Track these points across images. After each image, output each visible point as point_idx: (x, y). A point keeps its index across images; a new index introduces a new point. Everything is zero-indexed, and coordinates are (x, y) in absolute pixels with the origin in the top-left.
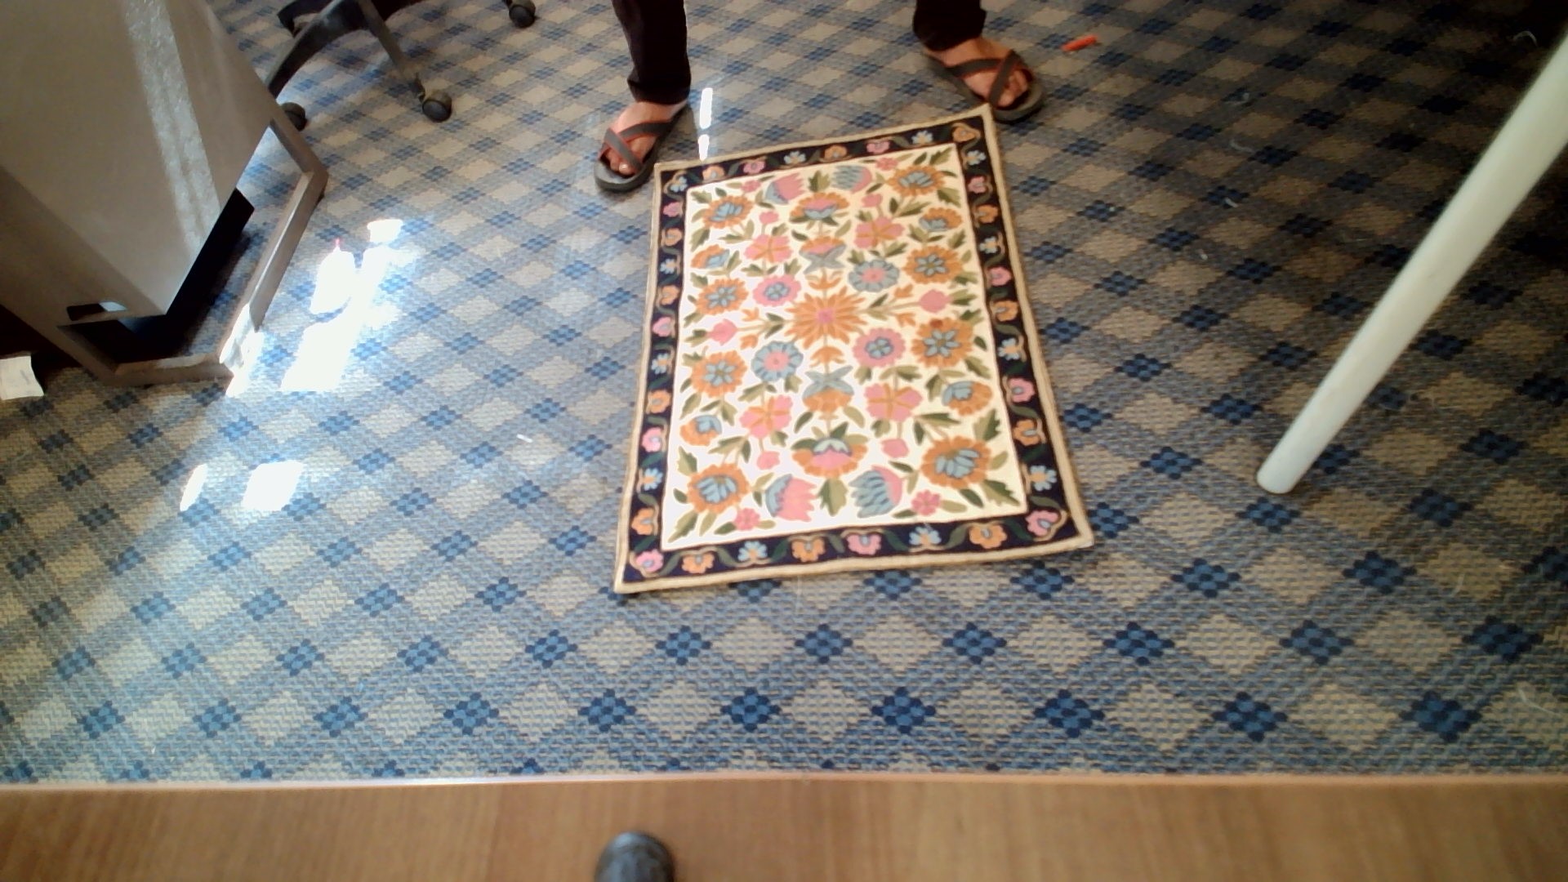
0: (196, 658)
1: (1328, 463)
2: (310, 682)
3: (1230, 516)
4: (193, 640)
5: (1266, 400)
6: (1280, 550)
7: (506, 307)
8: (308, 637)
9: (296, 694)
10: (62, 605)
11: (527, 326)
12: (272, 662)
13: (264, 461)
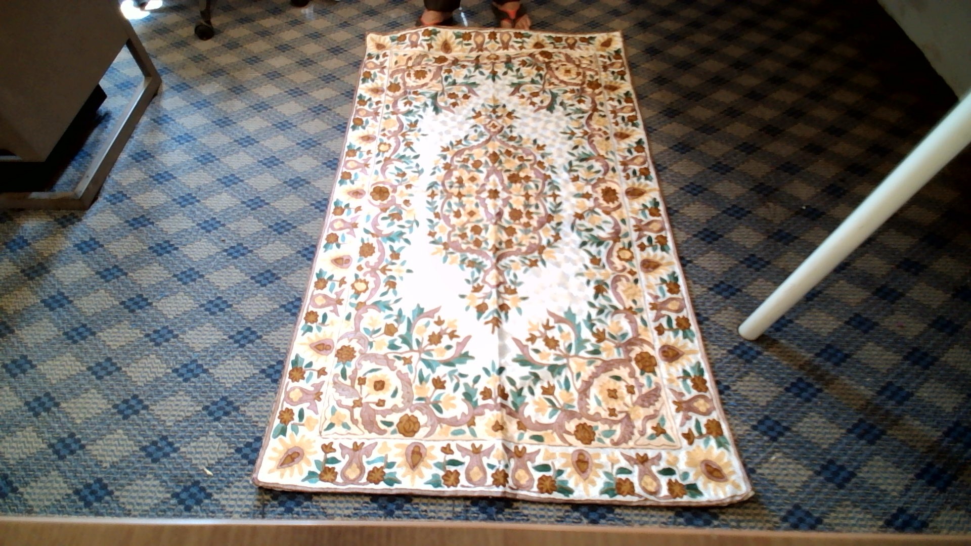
2: (138, 425)
3: (724, 352)
4: (50, 390)
5: (743, 286)
6: (752, 374)
7: (286, 182)
8: (137, 393)
9: (127, 432)
11: (299, 196)
12: (109, 409)
13: (107, 270)
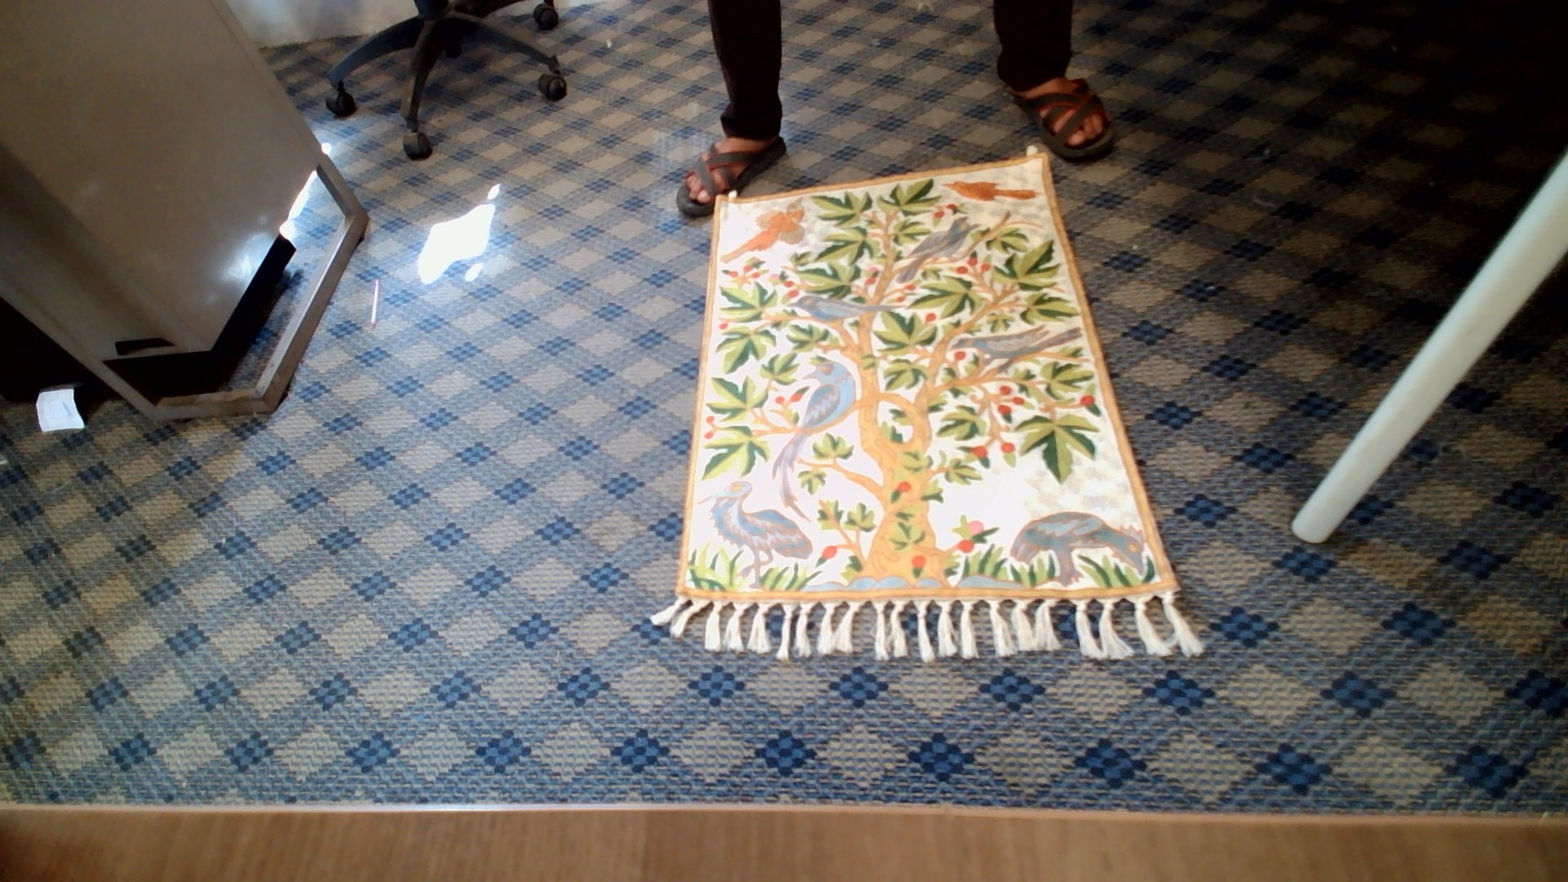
0: (229, 690)
1: (1363, 514)
2: (343, 717)
3: (1267, 565)
4: (226, 672)
5: (1298, 450)
6: (1318, 600)
7: (541, 347)
8: (341, 671)
9: (329, 729)
10: (97, 635)
11: (561, 365)
12: (305, 696)
13: (301, 495)
